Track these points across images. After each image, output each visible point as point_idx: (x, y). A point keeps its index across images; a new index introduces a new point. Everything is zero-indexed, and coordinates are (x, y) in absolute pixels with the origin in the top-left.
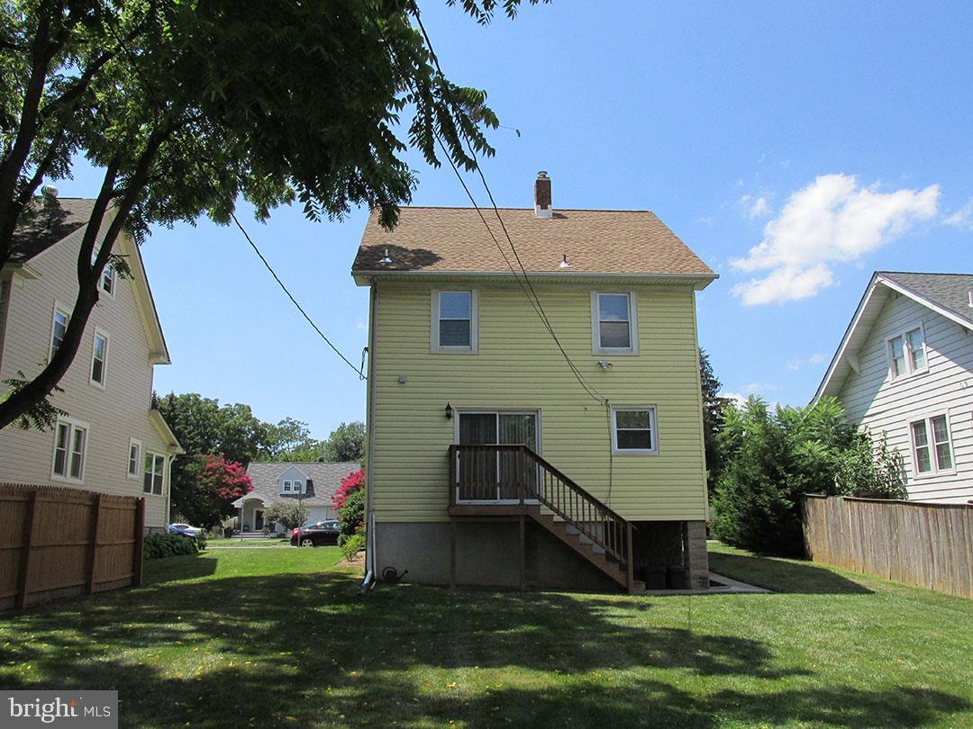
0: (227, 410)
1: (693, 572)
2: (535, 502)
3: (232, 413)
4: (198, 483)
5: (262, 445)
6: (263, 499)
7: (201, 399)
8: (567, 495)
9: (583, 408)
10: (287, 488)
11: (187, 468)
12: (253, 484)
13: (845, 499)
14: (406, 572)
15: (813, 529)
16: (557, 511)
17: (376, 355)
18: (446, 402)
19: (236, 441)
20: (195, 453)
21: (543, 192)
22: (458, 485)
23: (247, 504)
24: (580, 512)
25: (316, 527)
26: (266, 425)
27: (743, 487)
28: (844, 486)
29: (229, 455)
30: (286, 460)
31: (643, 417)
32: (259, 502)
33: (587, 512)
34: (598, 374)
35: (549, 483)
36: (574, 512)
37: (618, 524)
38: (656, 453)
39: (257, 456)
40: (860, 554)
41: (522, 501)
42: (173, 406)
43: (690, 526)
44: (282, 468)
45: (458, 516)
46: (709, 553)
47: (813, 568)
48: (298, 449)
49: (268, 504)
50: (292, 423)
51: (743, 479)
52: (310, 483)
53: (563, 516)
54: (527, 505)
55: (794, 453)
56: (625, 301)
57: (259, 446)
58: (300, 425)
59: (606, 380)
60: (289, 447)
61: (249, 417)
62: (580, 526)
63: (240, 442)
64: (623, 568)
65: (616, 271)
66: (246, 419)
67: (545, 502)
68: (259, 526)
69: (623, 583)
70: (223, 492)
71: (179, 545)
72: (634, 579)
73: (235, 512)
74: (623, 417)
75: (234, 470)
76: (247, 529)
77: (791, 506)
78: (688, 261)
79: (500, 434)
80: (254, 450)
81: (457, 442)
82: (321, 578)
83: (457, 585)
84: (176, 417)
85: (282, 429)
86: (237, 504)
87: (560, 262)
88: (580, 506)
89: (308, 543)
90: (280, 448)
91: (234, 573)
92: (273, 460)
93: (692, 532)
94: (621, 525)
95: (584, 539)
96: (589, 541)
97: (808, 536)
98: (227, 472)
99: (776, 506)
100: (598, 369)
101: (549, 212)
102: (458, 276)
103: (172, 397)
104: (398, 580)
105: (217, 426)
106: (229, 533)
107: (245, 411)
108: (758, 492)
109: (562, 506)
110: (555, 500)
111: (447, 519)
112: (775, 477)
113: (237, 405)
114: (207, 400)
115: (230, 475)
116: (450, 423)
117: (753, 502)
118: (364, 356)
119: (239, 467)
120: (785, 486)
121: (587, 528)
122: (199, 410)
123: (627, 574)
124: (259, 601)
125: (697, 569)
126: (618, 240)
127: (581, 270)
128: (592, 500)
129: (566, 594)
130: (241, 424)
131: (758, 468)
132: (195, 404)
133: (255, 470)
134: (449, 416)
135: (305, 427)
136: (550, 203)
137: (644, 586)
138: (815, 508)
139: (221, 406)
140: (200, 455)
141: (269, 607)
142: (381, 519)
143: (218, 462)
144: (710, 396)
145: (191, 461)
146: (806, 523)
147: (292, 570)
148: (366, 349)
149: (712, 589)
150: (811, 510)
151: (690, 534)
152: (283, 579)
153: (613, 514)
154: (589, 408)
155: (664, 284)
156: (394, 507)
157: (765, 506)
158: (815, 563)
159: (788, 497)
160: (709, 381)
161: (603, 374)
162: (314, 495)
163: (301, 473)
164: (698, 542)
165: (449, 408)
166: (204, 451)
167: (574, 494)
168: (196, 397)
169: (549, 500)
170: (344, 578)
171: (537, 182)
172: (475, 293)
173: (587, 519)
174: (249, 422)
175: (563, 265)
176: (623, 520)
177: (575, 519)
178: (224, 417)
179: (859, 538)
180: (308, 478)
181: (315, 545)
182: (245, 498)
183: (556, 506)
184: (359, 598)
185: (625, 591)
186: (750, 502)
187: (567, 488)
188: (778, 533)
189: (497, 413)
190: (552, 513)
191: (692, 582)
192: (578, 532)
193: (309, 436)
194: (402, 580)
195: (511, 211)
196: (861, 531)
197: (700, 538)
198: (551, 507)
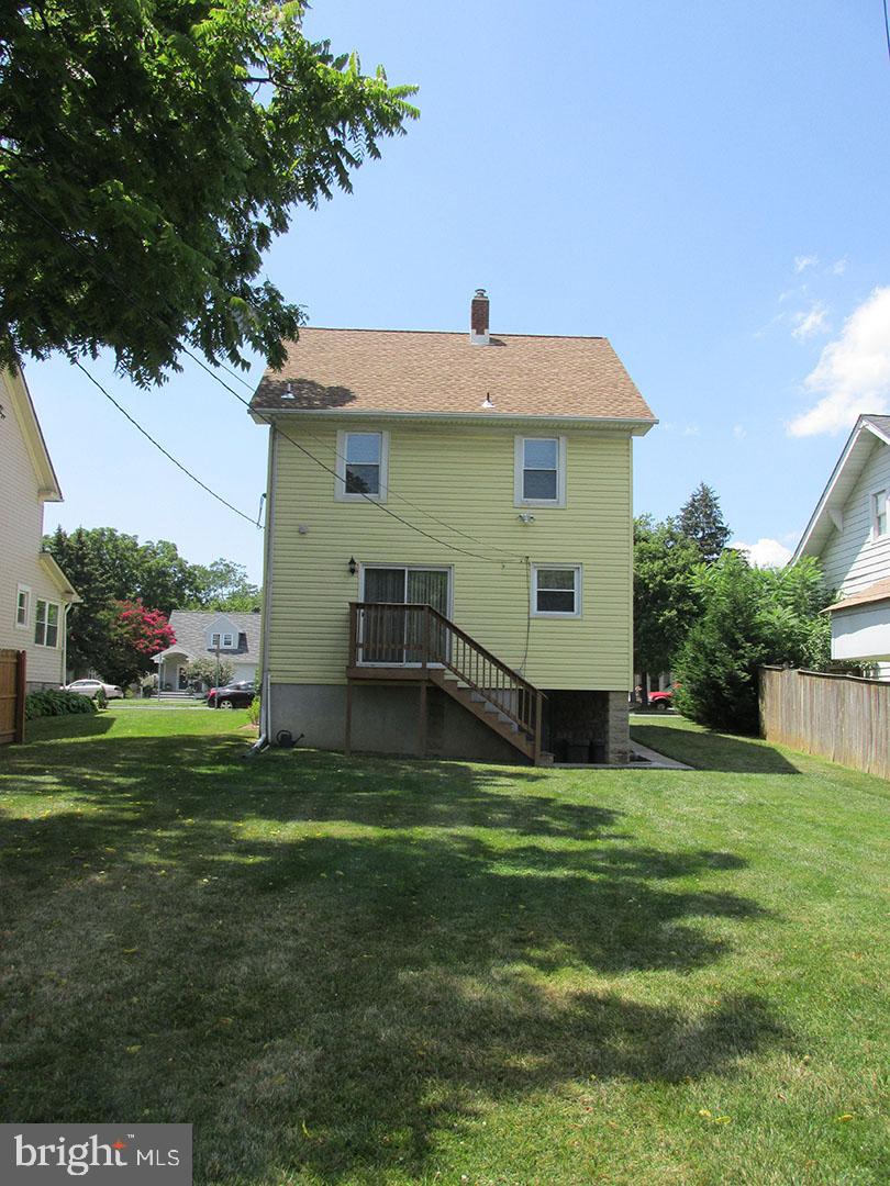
0: (148, 548)
1: (612, 746)
2: (440, 666)
3: (154, 552)
4: (112, 634)
5: (190, 590)
6: (187, 654)
7: (117, 534)
8: (474, 659)
9: (500, 565)
10: (216, 642)
11: (99, 616)
12: (176, 636)
13: (800, 673)
14: (302, 736)
15: (768, 705)
16: (462, 677)
17: (276, 503)
18: (350, 555)
19: (159, 585)
20: (108, 599)
21: (480, 313)
22: (361, 646)
23: (169, 658)
24: (487, 678)
25: (238, 688)
26: (195, 568)
27: (700, 656)
28: (811, 658)
29: (149, 601)
30: (219, 609)
31: (567, 577)
32: (182, 658)
33: (494, 678)
34: (519, 529)
35: (455, 646)
36: (480, 678)
37: (527, 693)
38: (579, 617)
39: (183, 604)
40: (809, 734)
41: (424, 665)
42: (81, 543)
43: (611, 696)
44: (213, 617)
45: (355, 679)
46: (631, 726)
47: (764, 748)
48: (234, 596)
49: (192, 659)
50: (227, 565)
51: (700, 646)
52: (242, 637)
53: (468, 682)
54: (430, 670)
55: (759, 618)
56: (553, 448)
57: (187, 592)
58: (236, 567)
59: (529, 535)
60: (224, 592)
61: (174, 558)
62: (485, 692)
63: (164, 586)
64: (530, 738)
65: (544, 413)
66: (172, 560)
67: (449, 666)
68: (183, 686)
69: (529, 754)
70: (141, 645)
71: (75, 702)
72: (542, 750)
73: (154, 668)
74: (545, 576)
75: (154, 619)
76: (168, 687)
77: (748, 678)
78: (629, 401)
79: (409, 591)
80: (181, 597)
81: (361, 600)
82: (215, 740)
83: (352, 752)
84: (85, 556)
85: (213, 572)
86: (157, 659)
87: (483, 401)
88: (487, 672)
89: (226, 705)
90: (212, 594)
91: (129, 733)
92: (204, 607)
93: (613, 704)
94: (531, 693)
95: (489, 706)
96: (496, 709)
97: (763, 713)
98: (145, 622)
99: (732, 679)
100: (518, 522)
101: (486, 338)
102: (365, 416)
103: (80, 533)
104: (293, 745)
105: (137, 567)
106: (148, 692)
107: (170, 549)
108: (713, 662)
109: (467, 671)
110: (461, 665)
111: (346, 681)
112: (734, 645)
113: (160, 542)
114: (124, 536)
115: (149, 625)
116: (353, 579)
117: (707, 673)
118: (262, 503)
119: (160, 616)
120: (743, 657)
121: (493, 696)
122: (115, 547)
123: (534, 745)
124: (136, 759)
125: (616, 742)
126: (557, 374)
127: (505, 411)
128: (501, 666)
129: (463, 764)
130: (164, 566)
131: (717, 635)
132: (110, 540)
133: (179, 620)
134: (353, 571)
135: (242, 570)
136: (487, 327)
137: (552, 758)
138: (771, 682)
139: (141, 543)
140: (115, 601)
141: (143, 765)
142: (275, 680)
143: (134, 609)
144: (718, 545)
145: (104, 607)
146: (763, 698)
147: (189, 732)
148: (264, 495)
149: (632, 764)
150: (768, 684)
151: (612, 705)
152: (177, 740)
153: (522, 682)
154: (507, 565)
155: (598, 429)
156: (287, 667)
157: (720, 678)
158: (766, 743)
159: (745, 669)
160: (717, 528)
161: (524, 529)
162: (247, 651)
163: (233, 625)
164: (619, 714)
165: (352, 562)
166: (121, 597)
167: (481, 658)
168: (112, 532)
169: (454, 665)
170: (239, 740)
171: (474, 301)
172: (386, 434)
173: (494, 686)
174: (175, 562)
175: (486, 405)
176: (533, 688)
177: (480, 685)
178: (145, 557)
179: (809, 714)
180: (241, 632)
181: (235, 707)
182: (166, 652)
183: (460, 671)
184: (243, 759)
185: (531, 763)
186: (704, 673)
187: (474, 652)
188: (732, 707)
189: (407, 570)
190: (457, 678)
191: (611, 756)
192: (485, 700)
193: (247, 581)
194: (297, 744)
195: (443, 336)
196: (811, 709)
197: (622, 710)
198: (455, 672)
